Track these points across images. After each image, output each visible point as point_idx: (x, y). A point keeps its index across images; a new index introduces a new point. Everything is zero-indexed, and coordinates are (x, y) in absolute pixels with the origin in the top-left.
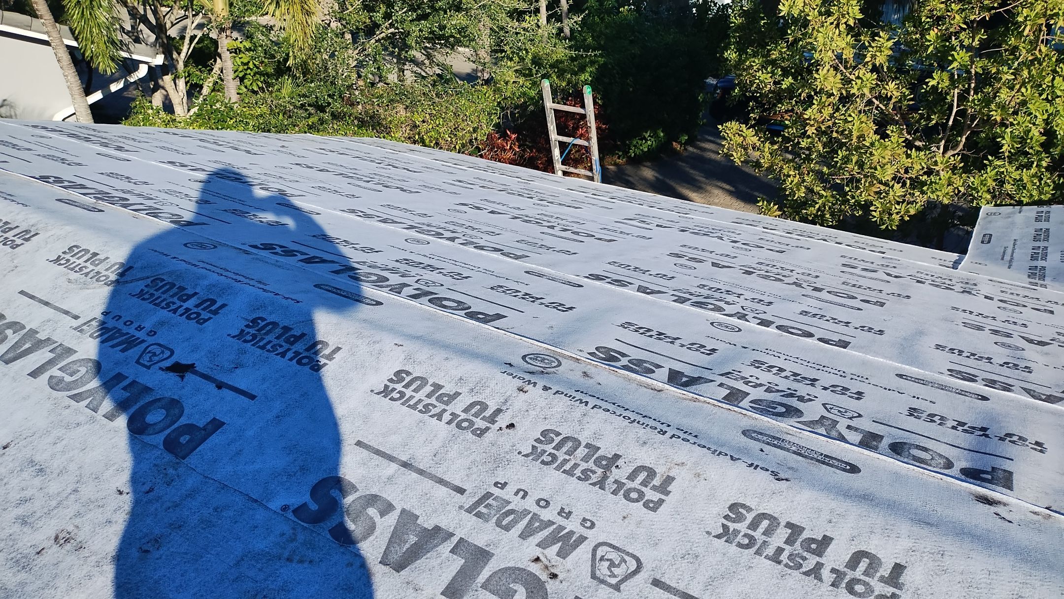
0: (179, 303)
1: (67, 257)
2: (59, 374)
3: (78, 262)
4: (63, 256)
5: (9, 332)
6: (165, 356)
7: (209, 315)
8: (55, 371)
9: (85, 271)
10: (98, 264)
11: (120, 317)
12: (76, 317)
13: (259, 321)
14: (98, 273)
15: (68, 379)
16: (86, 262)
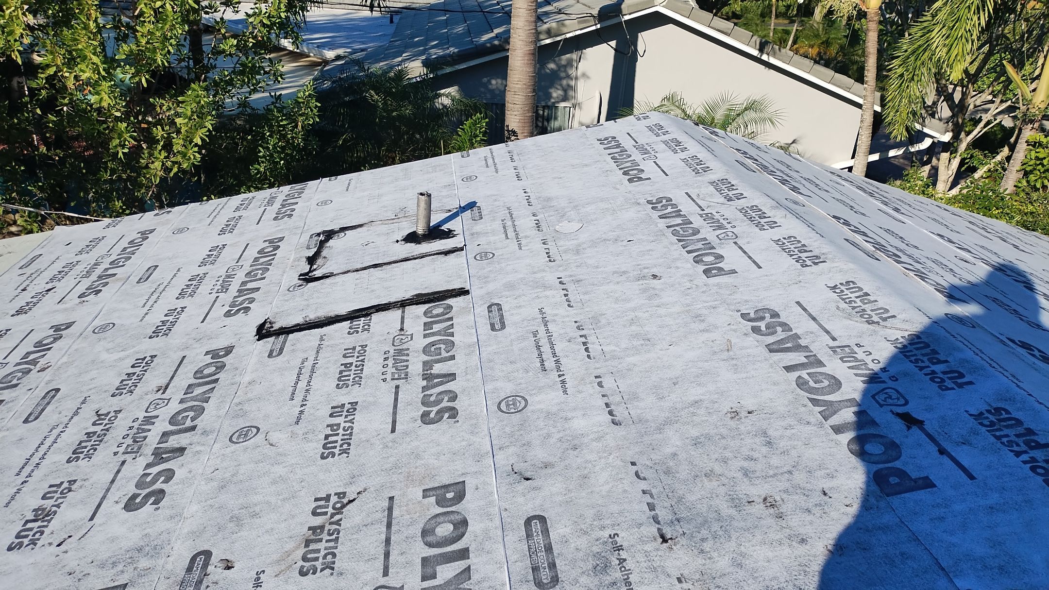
0: (927, 363)
1: (843, 288)
2: (806, 377)
3: (850, 295)
4: (840, 286)
5: (779, 329)
6: (899, 403)
7: (953, 386)
8: (804, 374)
9: (854, 305)
10: (866, 303)
11: (871, 354)
12: (834, 339)
13: (1003, 412)
14: (864, 310)
15: (812, 384)
16: (857, 297)
